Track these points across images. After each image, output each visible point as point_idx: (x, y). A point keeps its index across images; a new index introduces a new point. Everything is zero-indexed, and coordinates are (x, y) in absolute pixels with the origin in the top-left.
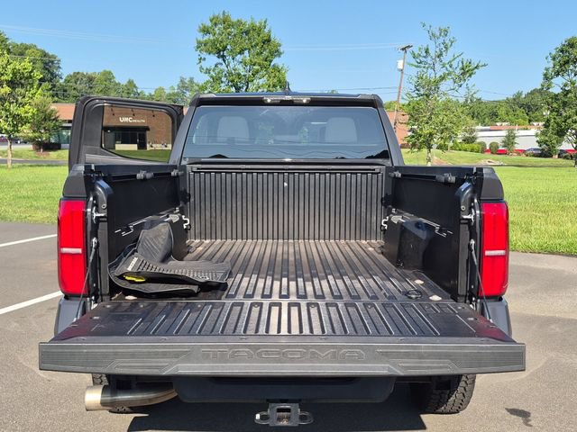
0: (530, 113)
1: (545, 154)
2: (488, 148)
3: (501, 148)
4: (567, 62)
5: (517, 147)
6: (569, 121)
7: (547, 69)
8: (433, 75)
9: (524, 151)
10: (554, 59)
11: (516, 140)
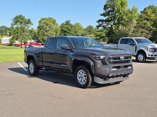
0: (1, 33)
1: (10, 45)
4: (17, 22)
5: (2, 43)
6: (19, 37)
7: (12, 23)
9: (4, 44)
10: (13, 20)
11: (2, 41)
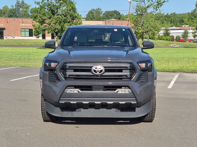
2: (175, 38)
3: (181, 39)
5: (189, 38)
8: (144, 5)
9: (192, 40)
11: (189, 35)
